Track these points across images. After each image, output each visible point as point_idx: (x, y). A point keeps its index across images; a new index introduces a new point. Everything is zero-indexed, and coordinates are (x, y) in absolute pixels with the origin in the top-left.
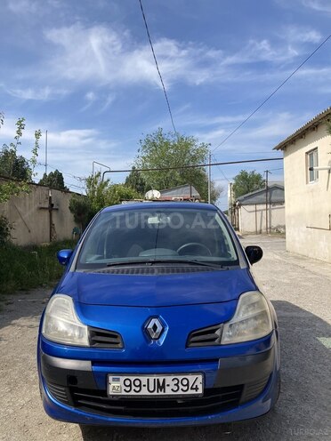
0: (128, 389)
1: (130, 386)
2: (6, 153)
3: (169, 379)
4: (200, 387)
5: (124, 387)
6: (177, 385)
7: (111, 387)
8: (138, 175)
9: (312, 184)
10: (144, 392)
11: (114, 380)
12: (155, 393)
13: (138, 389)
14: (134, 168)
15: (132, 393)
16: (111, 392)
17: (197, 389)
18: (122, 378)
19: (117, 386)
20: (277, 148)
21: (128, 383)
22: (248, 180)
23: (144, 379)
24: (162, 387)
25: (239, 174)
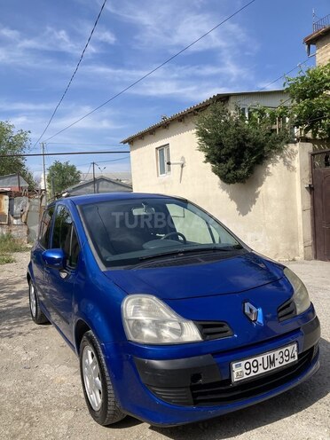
0: (248, 371)
1: (250, 368)
3: (277, 354)
4: (296, 354)
5: (245, 371)
6: (282, 357)
7: (235, 375)
9: (163, 177)
10: (261, 371)
11: (236, 366)
12: (269, 369)
13: (255, 369)
15: (252, 374)
16: (235, 378)
17: (294, 357)
18: (243, 363)
19: (240, 371)
20: (125, 142)
21: (248, 366)
22: (63, 171)
23: (259, 359)
24: (272, 362)
25: (52, 164)
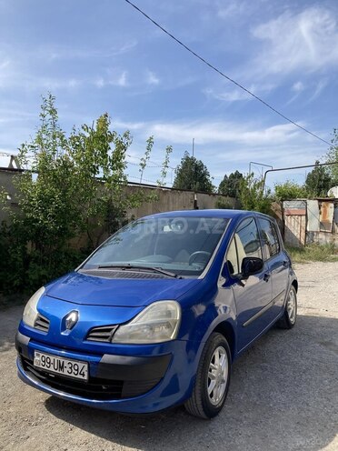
0: (43, 364)
1: (45, 361)
2: (187, 159)
3: (66, 362)
4: (86, 374)
5: (41, 362)
6: (71, 368)
7: (35, 360)
8: (322, 170)
10: (52, 368)
11: (37, 355)
12: (58, 371)
13: (48, 365)
14: (317, 163)
16: (35, 363)
17: (83, 375)
18: (41, 355)
19: (38, 360)
21: (43, 359)
23: (52, 359)
